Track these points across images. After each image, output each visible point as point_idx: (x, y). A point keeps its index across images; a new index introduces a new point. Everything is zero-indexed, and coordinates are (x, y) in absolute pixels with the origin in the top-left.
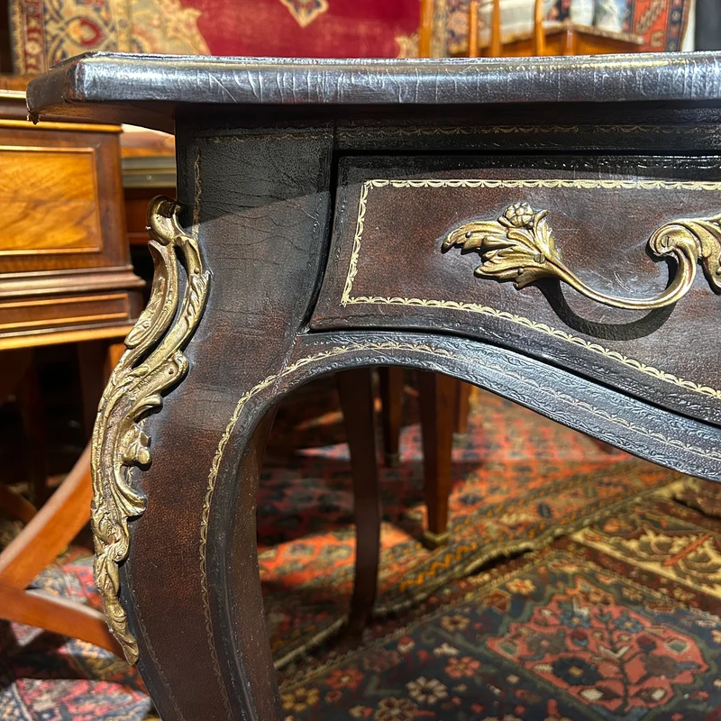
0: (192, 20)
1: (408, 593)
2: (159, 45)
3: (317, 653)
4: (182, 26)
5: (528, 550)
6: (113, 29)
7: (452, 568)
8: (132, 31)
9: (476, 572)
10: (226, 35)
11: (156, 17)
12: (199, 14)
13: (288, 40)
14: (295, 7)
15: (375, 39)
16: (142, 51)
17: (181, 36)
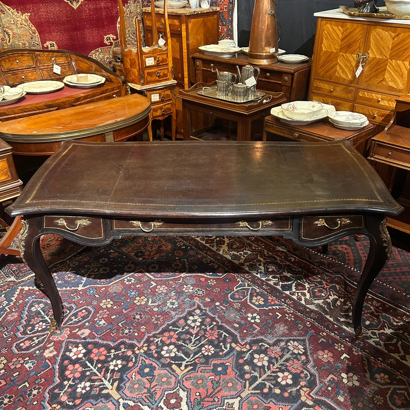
0: (27, 18)
4: (23, 22)
8: (3, 27)
11: (12, 20)
12: (29, 14)
13: (69, 17)
14: (71, 2)
15: (109, 8)
16: (8, 35)
17: (24, 26)
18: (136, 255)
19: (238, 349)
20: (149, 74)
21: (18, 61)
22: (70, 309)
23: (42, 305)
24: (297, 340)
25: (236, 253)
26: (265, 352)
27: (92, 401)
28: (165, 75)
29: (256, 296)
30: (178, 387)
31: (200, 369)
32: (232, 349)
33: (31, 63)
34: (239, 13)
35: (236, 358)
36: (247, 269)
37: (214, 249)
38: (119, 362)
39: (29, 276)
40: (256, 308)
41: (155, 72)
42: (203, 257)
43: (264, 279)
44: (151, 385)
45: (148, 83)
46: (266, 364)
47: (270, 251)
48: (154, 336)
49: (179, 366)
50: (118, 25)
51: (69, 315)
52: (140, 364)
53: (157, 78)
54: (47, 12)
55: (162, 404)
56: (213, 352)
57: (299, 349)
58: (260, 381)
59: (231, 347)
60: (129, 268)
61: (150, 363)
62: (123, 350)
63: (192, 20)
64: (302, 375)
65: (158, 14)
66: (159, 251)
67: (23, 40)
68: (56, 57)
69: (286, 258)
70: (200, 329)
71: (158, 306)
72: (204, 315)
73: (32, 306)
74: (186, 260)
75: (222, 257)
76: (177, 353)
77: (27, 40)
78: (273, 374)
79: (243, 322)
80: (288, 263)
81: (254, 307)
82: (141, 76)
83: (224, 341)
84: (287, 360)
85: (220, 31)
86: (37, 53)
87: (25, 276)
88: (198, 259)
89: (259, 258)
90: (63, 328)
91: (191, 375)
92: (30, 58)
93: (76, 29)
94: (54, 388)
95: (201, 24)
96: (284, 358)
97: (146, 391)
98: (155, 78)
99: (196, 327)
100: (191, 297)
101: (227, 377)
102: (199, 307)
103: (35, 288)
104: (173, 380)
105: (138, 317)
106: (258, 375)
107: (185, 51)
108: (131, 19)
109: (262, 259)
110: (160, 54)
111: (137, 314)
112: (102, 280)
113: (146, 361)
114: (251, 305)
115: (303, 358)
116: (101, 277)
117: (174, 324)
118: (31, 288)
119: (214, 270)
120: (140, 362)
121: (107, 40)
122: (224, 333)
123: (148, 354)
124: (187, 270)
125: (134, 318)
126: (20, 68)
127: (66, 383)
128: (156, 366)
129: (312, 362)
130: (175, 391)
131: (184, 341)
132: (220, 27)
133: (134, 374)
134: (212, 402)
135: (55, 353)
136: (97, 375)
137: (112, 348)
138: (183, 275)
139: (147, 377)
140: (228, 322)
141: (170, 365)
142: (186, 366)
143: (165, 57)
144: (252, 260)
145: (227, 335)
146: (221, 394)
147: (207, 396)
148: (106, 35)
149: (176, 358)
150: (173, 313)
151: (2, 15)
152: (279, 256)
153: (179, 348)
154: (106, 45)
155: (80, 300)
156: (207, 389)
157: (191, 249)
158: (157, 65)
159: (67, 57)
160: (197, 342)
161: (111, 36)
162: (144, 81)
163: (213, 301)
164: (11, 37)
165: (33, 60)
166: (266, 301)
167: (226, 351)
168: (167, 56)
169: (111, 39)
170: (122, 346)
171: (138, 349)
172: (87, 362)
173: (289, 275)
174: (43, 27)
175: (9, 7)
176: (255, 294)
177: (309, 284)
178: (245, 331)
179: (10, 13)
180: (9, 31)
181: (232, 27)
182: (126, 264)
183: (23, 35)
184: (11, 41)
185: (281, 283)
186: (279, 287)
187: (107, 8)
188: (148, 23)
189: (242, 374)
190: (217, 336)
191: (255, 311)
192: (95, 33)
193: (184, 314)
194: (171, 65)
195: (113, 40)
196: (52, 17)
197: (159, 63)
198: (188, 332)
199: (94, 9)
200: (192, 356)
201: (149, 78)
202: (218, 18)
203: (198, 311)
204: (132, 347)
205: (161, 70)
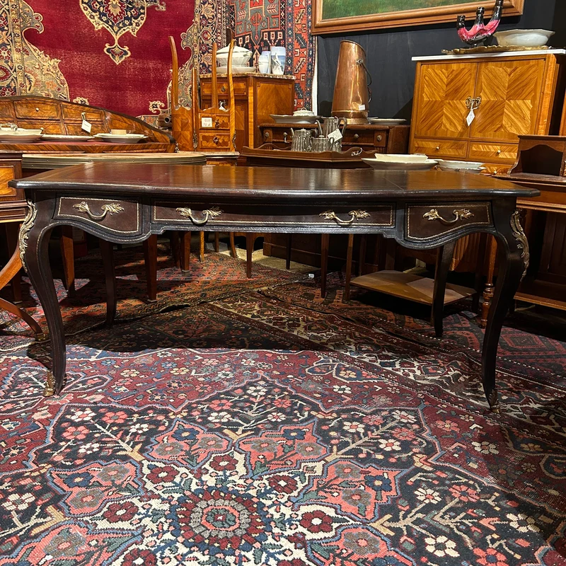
0: (57, 65)
1: (134, 315)
2: (39, 77)
3: (94, 329)
4: (51, 68)
5: (187, 306)
6: (15, 71)
7: (153, 309)
8: (25, 71)
9: (163, 312)
10: (75, 71)
11: (37, 63)
12: (59, 61)
13: (109, 72)
14: (112, 55)
15: (159, 70)
16: (30, 81)
17: (50, 73)
18: (176, 333)
19: (320, 416)
20: (204, 138)
21: (37, 109)
22: (77, 377)
23: (35, 373)
24: (406, 411)
25: (315, 334)
26: (360, 420)
27: (101, 462)
28: (225, 143)
29: (345, 371)
30: (232, 450)
31: (266, 434)
32: (311, 417)
33: (54, 114)
34: (320, 81)
35: (318, 425)
36: (332, 348)
37: (286, 330)
38: (145, 426)
39: (20, 347)
40: (346, 381)
41: (213, 137)
42: (271, 336)
43: (356, 357)
44: (190, 448)
45: (203, 149)
46: (362, 431)
47: (363, 333)
48: (198, 403)
49: (234, 431)
50: (168, 91)
51: (75, 382)
52: (176, 428)
53: (215, 145)
54: (82, 63)
55: (207, 466)
56: (283, 419)
57: (408, 418)
58: (352, 446)
59: (309, 414)
60: (163, 344)
61: (191, 427)
62: (151, 415)
63: (262, 84)
64: (415, 443)
65: (220, 79)
66: (208, 330)
67: (48, 90)
68: (87, 111)
69: (386, 339)
70: (266, 398)
71: (204, 377)
72: (270, 386)
73: (20, 372)
74: (245, 339)
75: (297, 337)
76: (231, 419)
77: (52, 91)
78: (372, 441)
79: (327, 393)
80: (388, 344)
81: (342, 380)
82: (195, 139)
83: (301, 409)
84: (392, 428)
85: (295, 105)
86: (64, 103)
87: (14, 346)
88: (263, 338)
89: (348, 339)
90: (63, 393)
91: (252, 439)
92: (54, 107)
93: (115, 88)
94: (45, 449)
95: (272, 91)
96: (388, 426)
97: (183, 453)
98: (211, 144)
99: (259, 396)
100: (253, 369)
101: (304, 442)
102: (263, 379)
103: (27, 357)
104: (224, 443)
105: (176, 385)
106: (350, 441)
107: (251, 120)
108: (185, 87)
109: (352, 340)
110: (220, 116)
111: (174, 382)
112: (125, 353)
113: (184, 425)
114: (338, 378)
115: (416, 427)
116: (123, 350)
117: (227, 393)
118: (21, 358)
119: (285, 348)
120: (177, 426)
121: (154, 107)
122: (300, 402)
123: (189, 419)
124: (247, 346)
125: (170, 386)
126: (39, 118)
127: (62, 444)
128: (199, 430)
129: (428, 431)
130: (227, 453)
131: (242, 408)
132: (295, 100)
133: (166, 437)
134: (282, 465)
135: (49, 415)
136: (112, 437)
137: (135, 413)
138: (241, 351)
139: (186, 441)
140: (306, 393)
141: (220, 430)
142: (244, 431)
143: (226, 120)
144: (338, 340)
145: (305, 404)
146: (296, 457)
147: (274, 459)
148: (152, 101)
149: (229, 423)
150: (226, 383)
151: (26, 56)
152: (376, 338)
153: (234, 415)
154: (151, 113)
155: (92, 369)
156: (275, 453)
157: (253, 329)
158: (216, 128)
159: (101, 114)
160: (261, 410)
161: (159, 103)
162: (198, 145)
163: (284, 374)
164: (33, 84)
165: (57, 111)
166: (359, 375)
167: (302, 418)
168: (229, 120)
169: (158, 106)
170: (151, 411)
171: (174, 414)
172: (96, 425)
173: (390, 354)
174: (74, 79)
175: (35, 48)
176: (343, 369)
177: (419, 362)
178: (330, 401)
179: (36, 54)
180: (32, 77)
181: (311, 98)
182: (161, 340)
183: (48, 83)
184: (32, 88)
185: (379, 361)
186: (378, 364)
187: (156, 70)
188: (206, 92)
189: (327, 439)
190: (289, 405)
191: (344, 383)
192: (139, 96)
193: (243, 385)
194: (233, 132)
195: (161, 108)
196: (87, 69)
197: (218, 127)
198: (246, 401)
199: (140, 68)
200: (252, 422)
201: (205, 144)
202: (294, 89)
203: (262, 383)
204: (166, 412)
205: (220, 135)
